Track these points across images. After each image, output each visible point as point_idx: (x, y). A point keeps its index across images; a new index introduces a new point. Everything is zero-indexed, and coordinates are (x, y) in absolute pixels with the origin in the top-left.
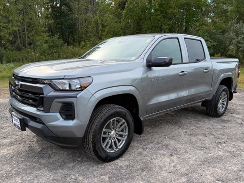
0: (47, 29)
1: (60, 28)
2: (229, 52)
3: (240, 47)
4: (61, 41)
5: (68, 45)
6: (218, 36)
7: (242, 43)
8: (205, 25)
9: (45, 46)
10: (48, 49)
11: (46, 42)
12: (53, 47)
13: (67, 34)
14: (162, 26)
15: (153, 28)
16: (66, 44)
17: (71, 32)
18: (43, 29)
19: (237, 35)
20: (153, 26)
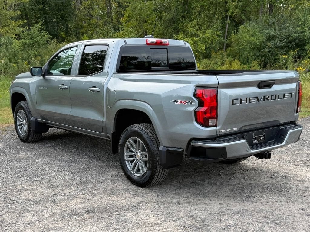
0: (19, 13)
1: (41, 10)
4: (46, 36)
5: (58, 42)
9: (17, 44)
10: (21, 50)
11: (18, 37)
12: (32, 46)
13: (54, 20)
16: (55, 40)
17: (62, 17)
18: (11, 13)
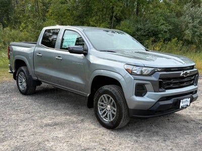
2: (185, 38)
3: (196, 32)
6: (172, 20)
7: (198, 27)
8: (159, 7)
14: (113, 7)
15: (105, 10)
19: (193, 19)
20: (104, 7)
